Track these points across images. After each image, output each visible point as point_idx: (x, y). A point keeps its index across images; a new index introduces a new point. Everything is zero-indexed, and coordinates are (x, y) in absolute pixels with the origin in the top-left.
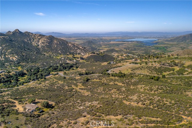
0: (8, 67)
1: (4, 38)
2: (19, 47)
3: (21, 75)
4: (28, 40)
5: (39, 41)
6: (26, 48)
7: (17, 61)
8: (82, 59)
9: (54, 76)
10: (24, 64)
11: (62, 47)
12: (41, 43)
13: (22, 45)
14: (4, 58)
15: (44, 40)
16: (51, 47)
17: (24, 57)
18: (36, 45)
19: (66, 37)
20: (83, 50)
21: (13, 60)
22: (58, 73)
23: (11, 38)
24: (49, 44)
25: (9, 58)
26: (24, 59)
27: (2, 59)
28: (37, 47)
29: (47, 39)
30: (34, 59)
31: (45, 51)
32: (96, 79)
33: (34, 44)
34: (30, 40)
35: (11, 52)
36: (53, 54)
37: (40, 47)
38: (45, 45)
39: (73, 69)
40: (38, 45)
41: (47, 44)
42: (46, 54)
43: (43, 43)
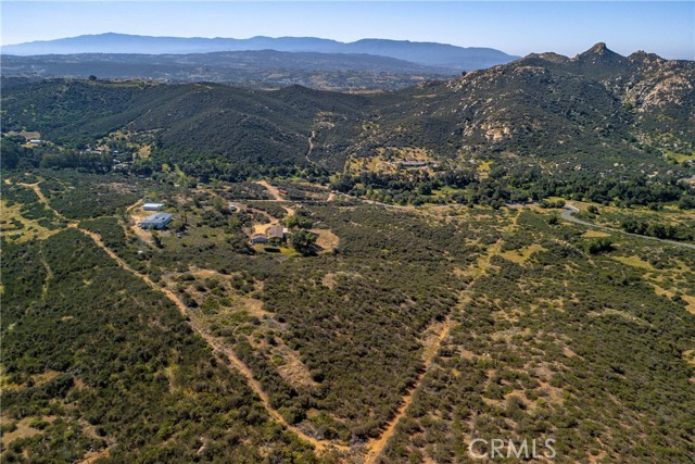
0: (461, 156)
1: (530, 72)
2: (553, 102)
3: (457, 184)
4: (613, 83)
5: (653, 87)
6: (579, 108)
7: (499, 144)
9: (542, 211)
10: (512, 155)
12: (649, 97)
13: (572, 98)
14: (474, 129)
15: (673, 84)
17: (531, 135)
18: (633, 100)
21: (491, 138)
22: (565, 204)
23: (552, 72)
24: (682, 99)
25: (484, 132)
26: (523, 141)
27: (468, 133)
28: (631, 108)
29: (689, 79)
30: (558, 145)
31: (650, 125)
32: (644, 259)
33: (629, 98)
34: (621, 83)
35: (503, 114)
36: (671, 141)
37: (641, 110)
38: (664, 103)
39: (654, 208)
40: (639, 104)
41: (676, 101)
42: (644, 139)
43: (661, 94)
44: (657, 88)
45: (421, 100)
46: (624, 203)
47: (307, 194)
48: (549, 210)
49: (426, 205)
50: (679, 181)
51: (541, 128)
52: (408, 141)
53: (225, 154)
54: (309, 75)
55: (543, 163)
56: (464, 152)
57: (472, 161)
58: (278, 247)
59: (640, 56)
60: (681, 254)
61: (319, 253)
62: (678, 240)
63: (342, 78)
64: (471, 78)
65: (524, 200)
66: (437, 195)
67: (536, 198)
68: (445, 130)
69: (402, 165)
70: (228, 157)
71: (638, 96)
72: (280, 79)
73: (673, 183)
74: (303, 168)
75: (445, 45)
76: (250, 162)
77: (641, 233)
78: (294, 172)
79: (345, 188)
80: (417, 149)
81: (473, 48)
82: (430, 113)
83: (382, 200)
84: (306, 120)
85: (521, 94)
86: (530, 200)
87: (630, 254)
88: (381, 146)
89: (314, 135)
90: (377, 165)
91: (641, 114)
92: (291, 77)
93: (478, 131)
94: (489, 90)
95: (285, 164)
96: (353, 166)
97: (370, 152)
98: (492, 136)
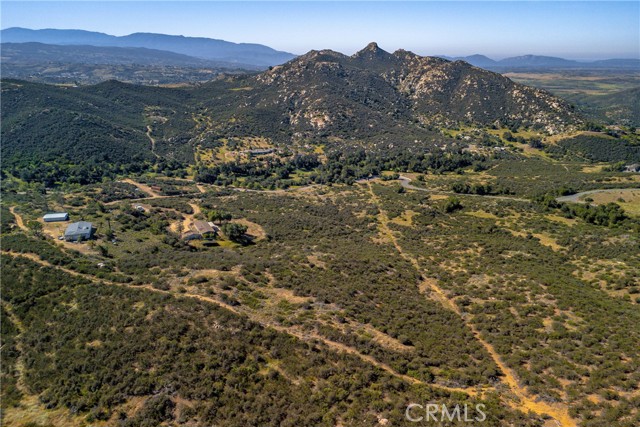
0: (296, 142)
1: (328, 67)
2: (353, 92)
3: (306, 167)
4: (389, 76)
5: (419, 78)
6: (372, 97)
7: (324, 130)
8: (537, 144)
9: (383, 182)
10: (336, 139)
11: (482, 101)
12: (419, 86)
13: (365, 89)
14: (299, 118)
15: (434, 76)
16: (448, 98)
17: (347, 121)
18: (407, 89)
19: (566, 73)
20: (559, 115)
21: (316, 125)
22: (398, 176)
23: (345, 67)
24: (444, 87)
25: (309, 120)
26: (342, 126)
27: (294, 121)
28: (408, 96)
29: (444, 72)
30: (370, 128)
31: (425, 109)
32: (487, 211)
33: (404, 87)
34: (396, 75)
35: (320, 104)
36: (443, 120)
37: (415, 97)
38: (430, 90)
39: (459, 173)
40: (412, 92)
41: (439, 89)
42: (424, 120)
43: (427, 84)
44: (423, 78)
45: (240, 93)
46: (438, 171)
47: (178, 187)
48: (390, 182)
49: (291, 188)
50: (463, 150)
51: (353, 115)
52: (246, 131)
53: (64, 155)
54: (91, 69)
55: (364, 144)
56: (297, 138)
57: (306, 146)
58: (214, 241)
59: (401, 53)
60: (509, 205)
61: (254, 241)
62: (493, 195)
63: (128, 71)
64: (279, 72)
65: (365, 176)
66: (296, 178)
67: (375, 174)
68: (275, 120)
69: (252, 154)
70: (68, 158)
71: (410, 86)
72: (59, 73)
73: (460, 152)
74: (154, 163)
75: (218, 41)
76: (97, 161)
77: (466, 192)
78: (146, 167)
79: (210, 179)
80: (257, 139)
81: (244, 44)
82: (253, 105)
83: (251, 187)
84: (135, 115)
85: (327, 86)
86: (371, 175)
87: (476, 209)
88: (223, 137)
89: (150, 130)
90: (227, 156)
91: (416, 100)
92: (70, 71)
93: (302, 120)
94: (299, 83)
95: (134, 160)
96: (204, 157)
97: (213, 143)
98: (316, 124)
